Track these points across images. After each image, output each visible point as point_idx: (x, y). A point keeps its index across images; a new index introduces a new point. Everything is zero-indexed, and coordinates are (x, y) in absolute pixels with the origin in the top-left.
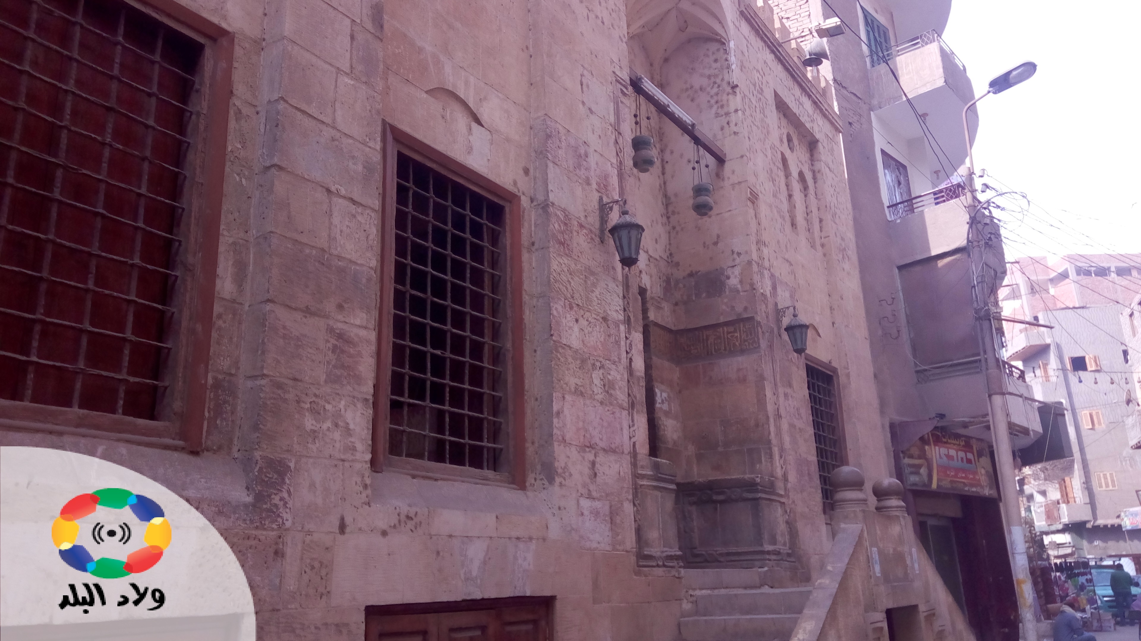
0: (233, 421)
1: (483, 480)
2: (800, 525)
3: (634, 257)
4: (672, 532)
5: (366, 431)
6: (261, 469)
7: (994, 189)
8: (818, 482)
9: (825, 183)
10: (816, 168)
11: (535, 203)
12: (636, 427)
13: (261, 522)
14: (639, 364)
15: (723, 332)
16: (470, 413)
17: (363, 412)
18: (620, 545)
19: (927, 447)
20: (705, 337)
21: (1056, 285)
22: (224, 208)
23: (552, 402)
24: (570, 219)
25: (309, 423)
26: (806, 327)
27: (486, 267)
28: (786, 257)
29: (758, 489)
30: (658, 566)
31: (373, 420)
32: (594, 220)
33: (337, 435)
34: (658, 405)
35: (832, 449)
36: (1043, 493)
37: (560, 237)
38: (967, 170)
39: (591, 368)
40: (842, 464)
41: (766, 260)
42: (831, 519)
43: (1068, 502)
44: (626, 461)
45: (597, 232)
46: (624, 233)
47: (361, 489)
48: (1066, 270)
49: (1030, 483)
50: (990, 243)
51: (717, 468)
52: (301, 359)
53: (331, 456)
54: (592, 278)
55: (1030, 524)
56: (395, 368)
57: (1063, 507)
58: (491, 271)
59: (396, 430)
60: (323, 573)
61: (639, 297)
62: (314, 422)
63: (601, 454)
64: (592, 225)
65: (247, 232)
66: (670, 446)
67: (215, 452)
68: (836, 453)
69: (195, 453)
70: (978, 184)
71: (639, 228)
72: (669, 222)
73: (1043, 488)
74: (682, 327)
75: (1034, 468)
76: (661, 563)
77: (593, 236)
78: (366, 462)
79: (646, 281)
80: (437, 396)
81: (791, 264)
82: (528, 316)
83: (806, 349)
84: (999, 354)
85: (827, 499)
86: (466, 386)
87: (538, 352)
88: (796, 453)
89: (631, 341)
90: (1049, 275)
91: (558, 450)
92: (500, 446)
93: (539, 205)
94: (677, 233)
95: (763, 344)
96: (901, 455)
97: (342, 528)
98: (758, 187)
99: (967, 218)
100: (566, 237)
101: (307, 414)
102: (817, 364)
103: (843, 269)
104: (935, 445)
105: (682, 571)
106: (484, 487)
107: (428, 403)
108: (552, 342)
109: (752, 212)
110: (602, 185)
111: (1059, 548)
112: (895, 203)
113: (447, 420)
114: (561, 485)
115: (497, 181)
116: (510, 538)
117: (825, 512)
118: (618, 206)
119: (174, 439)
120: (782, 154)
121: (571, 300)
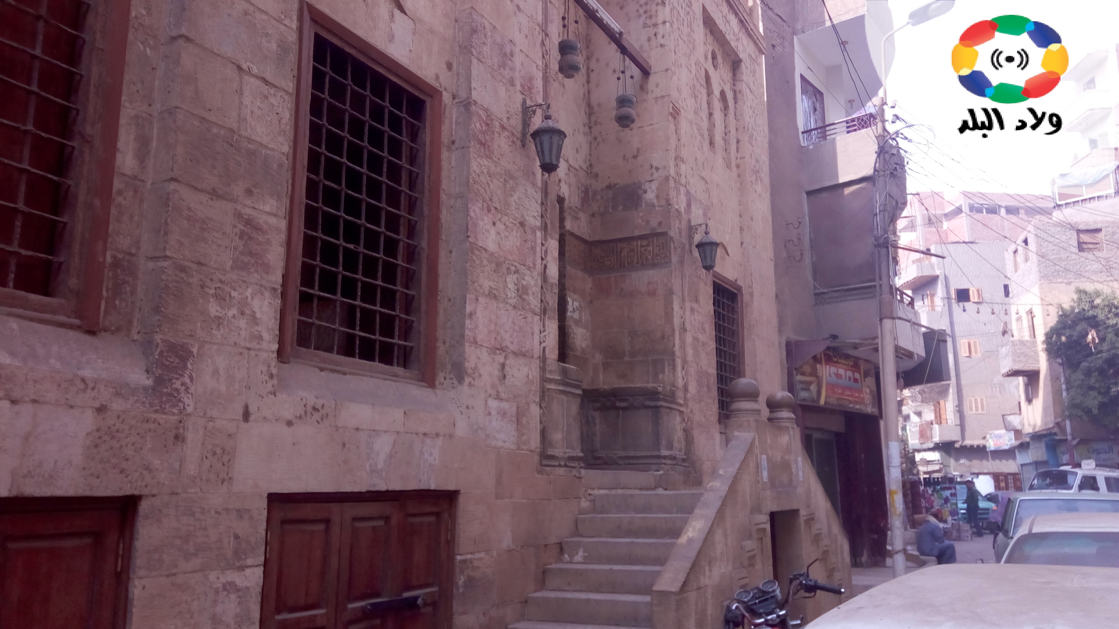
0: (132, 302)
1: (393, 376)
2: (696, 433)
3: (555, 163)
4: (576, 434)
5: (273, 321)
6: (161, 353)
7: (903, 120)
8: (716, 393)
9: (745, 104)
10: (738, 88)
11: (457, 100)
12: (546, 333)
13: (161, 407)
14: (553, 271)
15: (637, 246)
16: (382, 310)
17: (270, 301)
18: (525, 445)
19: (818, 366)
20: (619, 250)
21: (949, 220)
22: (127, 78)
23: (466, 303)
24: (492, 120)
25: (214, 309)
26: (717, 244)
27: (404, 163)
28: (702, 175)
29: (659, 398)
30: (560, 466)
31: (281, 310)
32: (516, 122)
33: (243, 323)
34: (569, 314)
35: (732, 364)
36: (919, 414)
37: (481, 137)
38: (880, 100)
39: (505, 272)
40: (740, 377)
41: (683, 177)
42: (726, 428)
43: (941, 423)
44: (536, 364)
45: (519, 135)
46: (546, 138)
47: (267, 378)
48: (961, 205)
49: (908, 404)
50: (895, 173)
51: (622, 376)
52: (206, 243)
53: (236, 344)
54: (511, 182)
55: (904, 442)
56: (306, 260)
57: (936, 427)
58: (409, 167)
59: (304, 322)
60: (226, 458)
61: (557, 205)
62: (220, 310)
63: (511, 356)
64: (514, 128)
65: (150, 105)
66: (578, 354)
67: (113, 333)
68: (735, 368)
69: (92, 333)
70: (889, 114)
71: (562, 134)
72: (591, 133)
73: (919, 409)
74: (597, 239)
75: (913, 391)
76: (563, 463)
77: (515, 139)
78: (273, 352)
79: (565, 190)
80: (349, 290)
81: (706, 183)
82: (445, 215)
83: (714, 266)
84: (893, 281)
85: (723, 409)
86: (379, 283)
87: (454, 253)
88: (697, 364)
89: (547, 248)
90: (944, 211)
91: (469, 350)
92: (410, 344)
93: (461, 102)
94: (598, 144)
95: (675, 259)
96: (795, 372)
97: (246, 415)
98: (680, 102)
99: (876, 148)
100: (487, 137)
101: (211, 300)
102: (723, 281)
103: (756, 191)
104: (826, 364)
105: (583, 471)
106: (393, 383)
107: (338, 297)
108: (468, 244)
109: (672, 127)
110: (526, 87)
111: (928, 464)
112: (809, 129)
113: (358, 315)
114: (470, 384)
115: (419, 73)
116: (417, 434)
117: (719, 422)
118: (541, 110)
119: (69, 317)
120: (706, 72)
121: (490, 203)
